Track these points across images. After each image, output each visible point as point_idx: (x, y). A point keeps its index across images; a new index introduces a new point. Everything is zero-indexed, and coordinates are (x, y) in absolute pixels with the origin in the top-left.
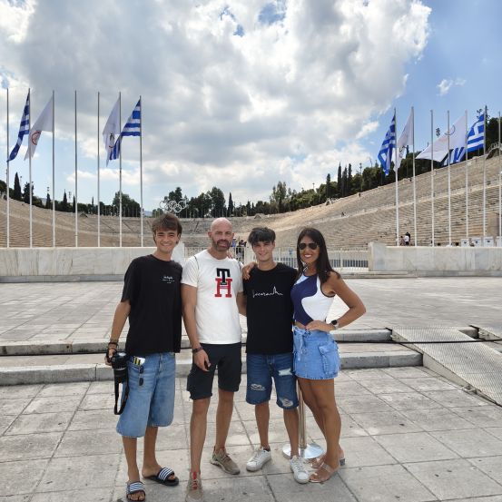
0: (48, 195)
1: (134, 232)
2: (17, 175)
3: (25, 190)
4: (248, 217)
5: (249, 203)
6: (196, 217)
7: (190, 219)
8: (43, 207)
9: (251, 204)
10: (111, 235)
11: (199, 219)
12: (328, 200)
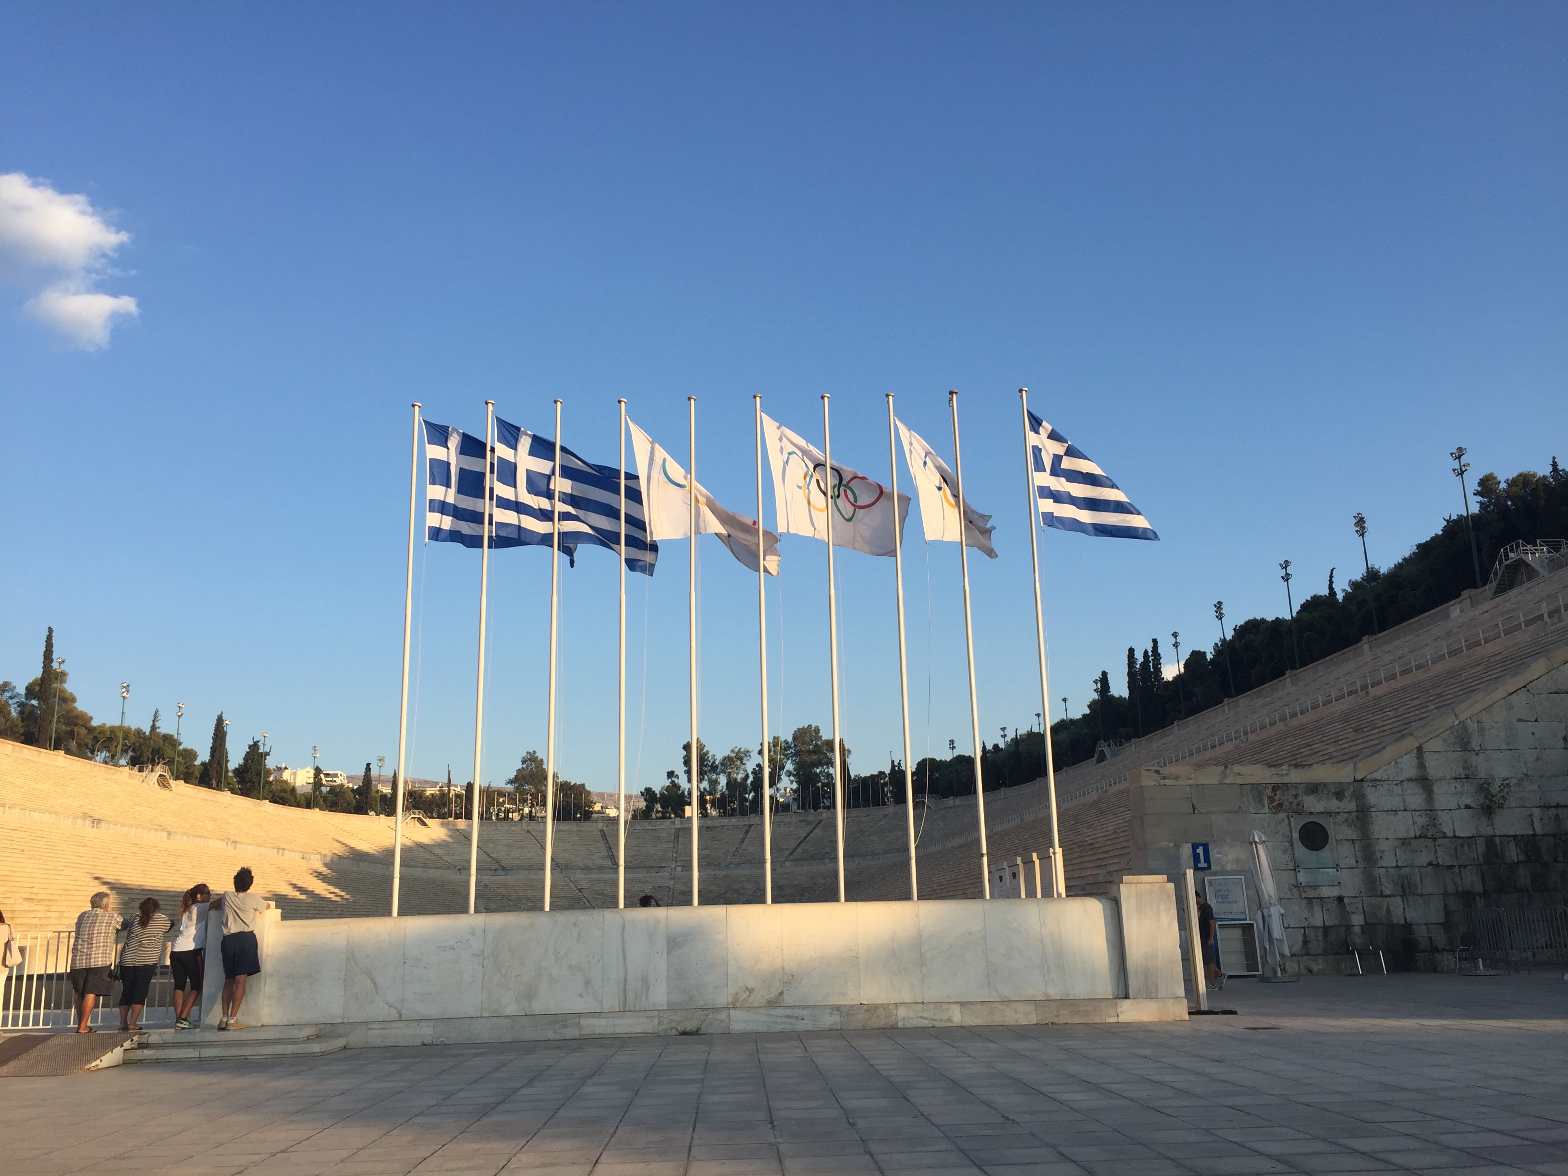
0: (317, 772)
2: (219, 721)
3: (246, 758)
7: (723, 820)
8: (299, 803)
9: (901, 767)
10: (486, 878)
12: (1103, 747)
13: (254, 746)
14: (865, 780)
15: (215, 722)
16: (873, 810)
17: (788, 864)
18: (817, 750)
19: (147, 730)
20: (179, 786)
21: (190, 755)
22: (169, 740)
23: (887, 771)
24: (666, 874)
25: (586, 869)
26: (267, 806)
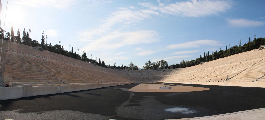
0: (109, 64)
1: (135, 75)
2: (100, 59)
3: (102, 63)
4: (173, 69)
5: (173, 64)
6: (156, 69)
7: (153, 70)
8: (108, 68)
9: (174, 65)
10: (128, 76)
11: (157, 70)
12: (201, 63)
13: (103, 61)
14: (170, 66)
15: (99, 59)
16: (170, 69)
17: (161, 75)
18: (164, 63)
19: (93, 60)
20: (97, 66)
21: (97, 62)
22: (95, 61)
23: (172, 65)
24: (147, 76)
25: (138, 75)
26: (105, 68)
